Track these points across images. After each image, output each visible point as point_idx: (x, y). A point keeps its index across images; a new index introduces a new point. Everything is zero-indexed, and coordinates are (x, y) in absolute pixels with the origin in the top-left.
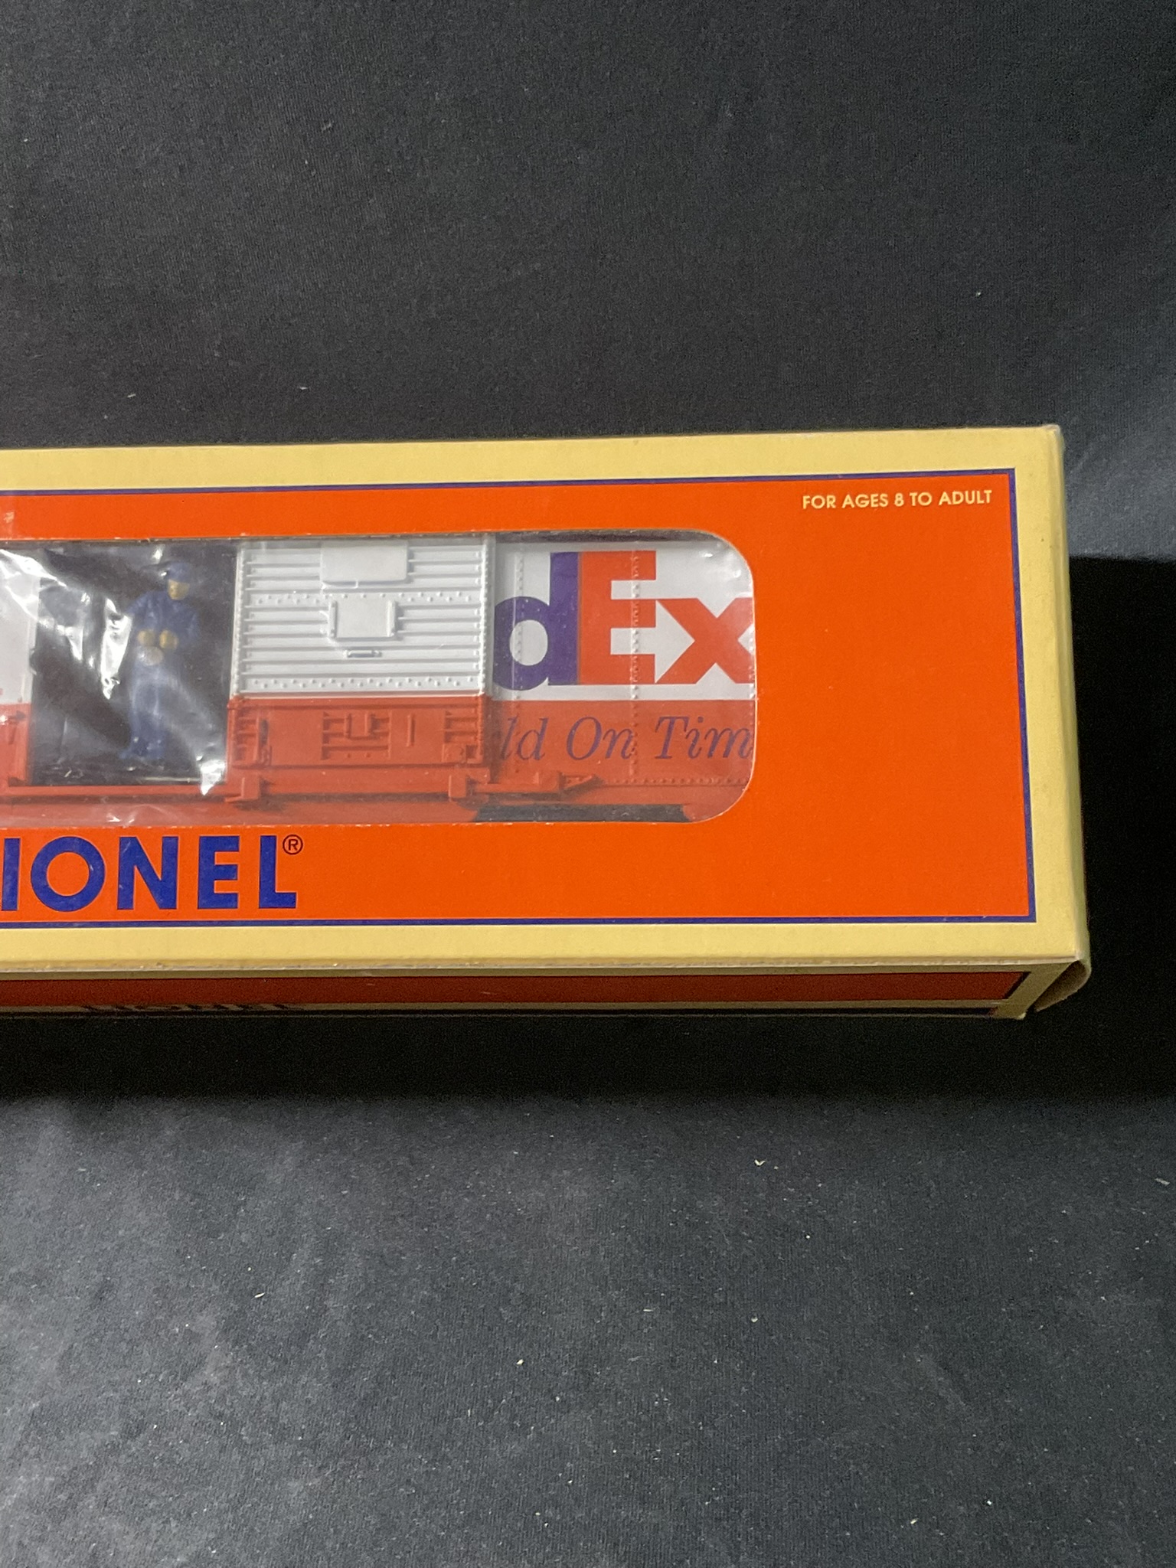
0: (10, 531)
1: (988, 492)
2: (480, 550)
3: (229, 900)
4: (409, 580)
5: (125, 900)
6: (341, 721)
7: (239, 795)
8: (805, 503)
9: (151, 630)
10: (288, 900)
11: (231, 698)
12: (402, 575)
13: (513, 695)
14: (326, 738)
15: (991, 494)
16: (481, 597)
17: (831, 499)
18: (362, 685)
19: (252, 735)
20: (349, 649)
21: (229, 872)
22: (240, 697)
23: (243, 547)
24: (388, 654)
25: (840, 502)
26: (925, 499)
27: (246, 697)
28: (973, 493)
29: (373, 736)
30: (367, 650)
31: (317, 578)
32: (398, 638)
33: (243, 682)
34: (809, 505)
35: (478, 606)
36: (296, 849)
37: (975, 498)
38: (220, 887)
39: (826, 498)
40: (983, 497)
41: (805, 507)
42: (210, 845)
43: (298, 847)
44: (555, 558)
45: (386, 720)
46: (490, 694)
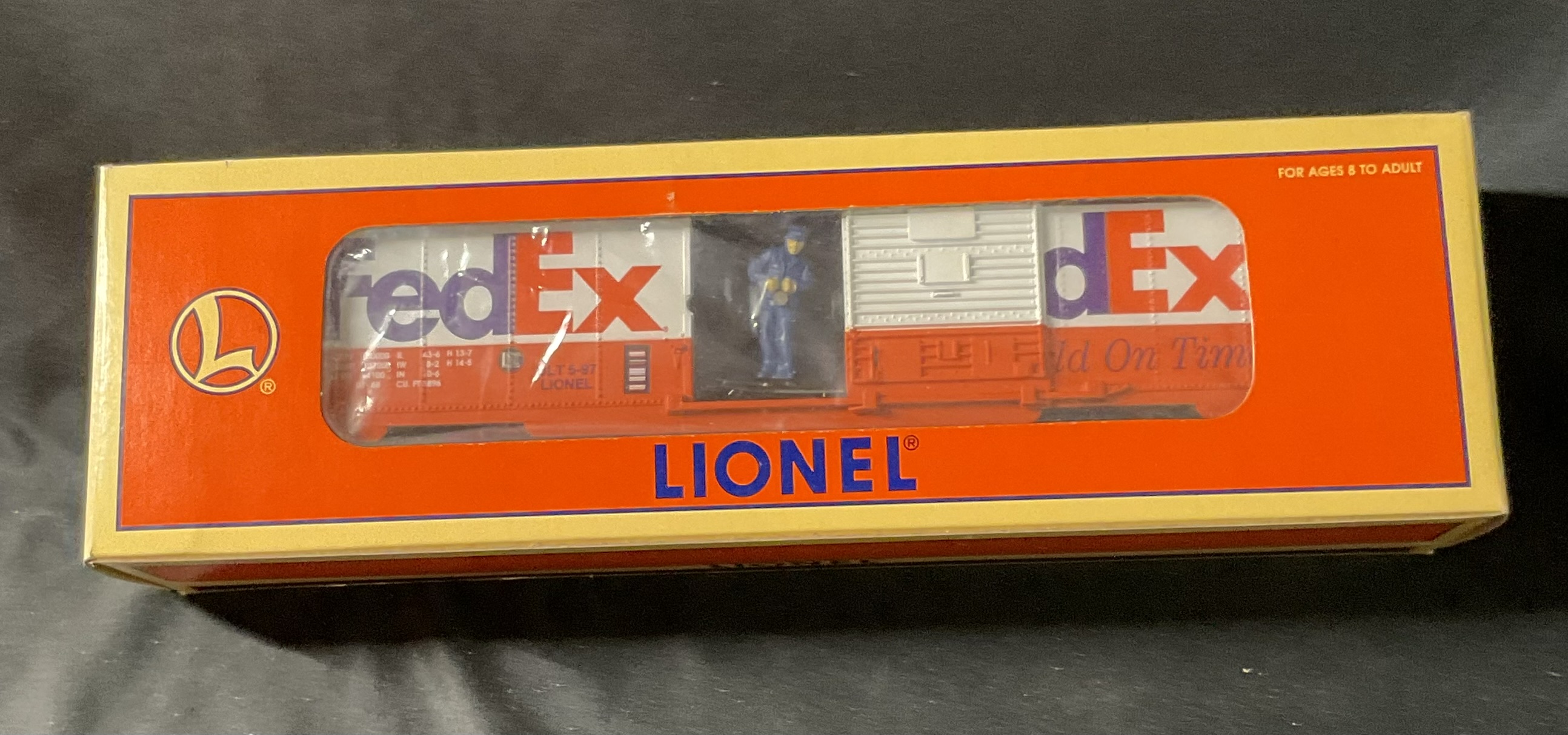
0: (672, 206)
1: (1419, 164)
2: (1030, 212)
3: (866, 486)
4: (977, 237)
5: (787, 488)
6: (934, 346)
7: (861, 405)
8: (1280, 174)
9: (776, 278)
10: (910, 484)
11: (847, 330)
12: (973, 234)
13: (1061, 323)
14: (923, 360)
15: (1421, 166)
16: (1034, 248)
17: (1300, 171)
18: (961, 318)
19: (866, 359)
20: (936, 291)
21: (864, 465)
22: (854, 331)
23: (848, 215)
24: (965, 294)
25: (1306, 173)
26: (1371, 169)
27: (858, 330)
28: (1408, 164)
29: (960, 358)
30: (949, 292)
31: (906, 236)
32: (972, 282)
33: (855, 318)
34: (1284, 175)
35: (1033, 255)
36: (914, 446)
37: (1409, 168)
38: (858, 476)
39: (1296, 171)
40: (1415, 167)
41: (1280, 176)
42: (849, 445)
43: (916, 444)
44: (1088, 217)
45: (968, 345)
46: (1046, 323)
